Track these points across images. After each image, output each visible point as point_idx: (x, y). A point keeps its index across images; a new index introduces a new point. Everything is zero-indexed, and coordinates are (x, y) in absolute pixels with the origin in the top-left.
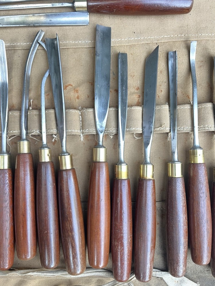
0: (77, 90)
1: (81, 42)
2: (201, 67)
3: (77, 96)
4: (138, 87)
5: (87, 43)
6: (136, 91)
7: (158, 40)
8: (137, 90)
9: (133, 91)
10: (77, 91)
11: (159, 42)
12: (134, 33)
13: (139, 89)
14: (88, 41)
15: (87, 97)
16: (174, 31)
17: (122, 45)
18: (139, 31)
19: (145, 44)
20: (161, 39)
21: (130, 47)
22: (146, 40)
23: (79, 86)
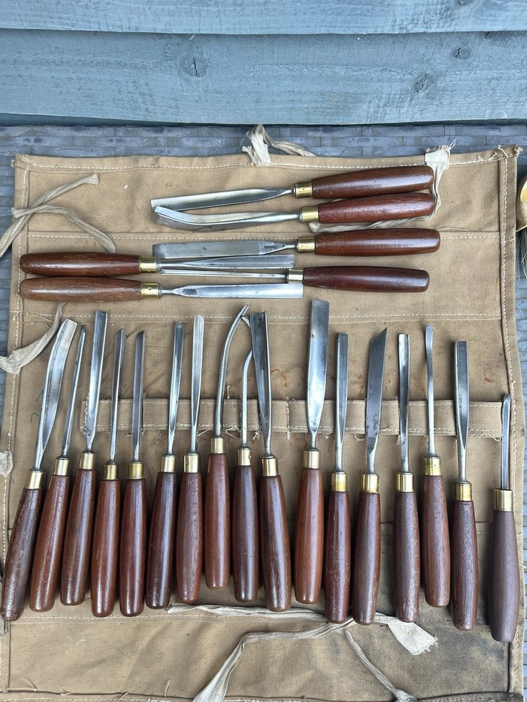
1: (291, 318)
2: (439, 353)
3: (284, 383)
5: (299, 319)
6: (358, 380)
7: (387, 319)
8: (360, 378)
9: (354, 380)
10: (285, 378)
12: (358, 309)
14: (300, 317)
16: (407, 309)
17: (343, 323)
18: (363, 307)
19: (370, 324)
20: (390, 318)
21: (352, 326)
22: (372, 318)
23: (288, 371)
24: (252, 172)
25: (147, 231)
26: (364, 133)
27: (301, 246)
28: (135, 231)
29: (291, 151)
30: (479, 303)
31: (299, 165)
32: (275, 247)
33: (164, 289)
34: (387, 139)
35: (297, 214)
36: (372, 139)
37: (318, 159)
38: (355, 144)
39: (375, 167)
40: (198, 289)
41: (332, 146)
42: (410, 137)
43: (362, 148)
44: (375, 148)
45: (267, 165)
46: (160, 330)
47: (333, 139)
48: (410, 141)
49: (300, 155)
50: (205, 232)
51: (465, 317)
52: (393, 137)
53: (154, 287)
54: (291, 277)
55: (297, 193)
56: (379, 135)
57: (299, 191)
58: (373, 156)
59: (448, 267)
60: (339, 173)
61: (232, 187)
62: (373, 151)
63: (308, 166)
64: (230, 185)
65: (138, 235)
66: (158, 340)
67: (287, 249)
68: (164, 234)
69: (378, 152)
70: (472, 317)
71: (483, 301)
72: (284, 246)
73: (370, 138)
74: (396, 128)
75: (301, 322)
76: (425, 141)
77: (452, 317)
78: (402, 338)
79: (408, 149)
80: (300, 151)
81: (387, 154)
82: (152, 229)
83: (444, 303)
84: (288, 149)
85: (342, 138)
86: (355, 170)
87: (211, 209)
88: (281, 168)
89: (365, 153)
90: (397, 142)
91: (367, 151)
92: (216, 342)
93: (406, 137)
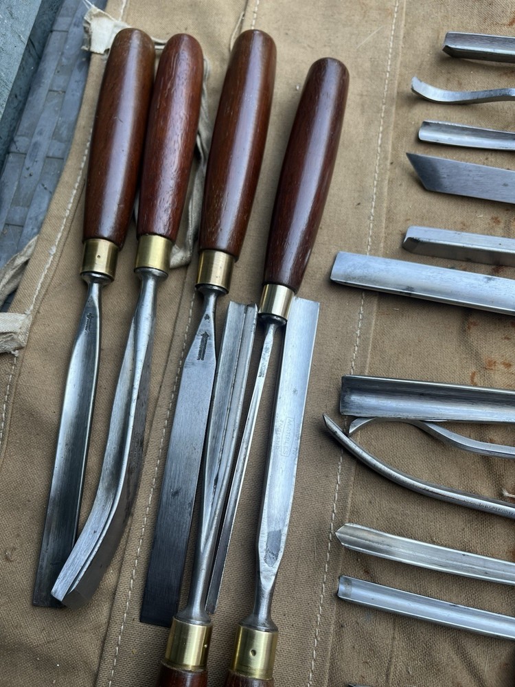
0: (490, 362)
1: (359, 331)
2: (460, 84)
3: (502, 367)
4: (492, 218)
5: (363, 316)
6: (502, 225)
7: (386, 158)
8: (499, 222)
9: (501, 231)
10: (492, 363)
11: (389, 156)
12: (359, 204)
13: (496, 218)
14: (359, 313)
15: (507, 341)
16: (369, 124)
17: (383, 235)
18: (356, 195)
19: (390, 189)
20: (384, 151)
21: (390, 219)
22: (380, 182)
23: (477, 354)
24: (32, 360)
25: (103, 630)
26: (22, 150)
27: (217, 279)
28: (96, 660)
29: (14, 277)
30: (374, 14)
31: (48, 266)
32: (206, 336)
33: (257, 612)
34: (45, 115)
35: (146, 279)
36: (37, 138)
37: (47, 229)
38: (37, 168)
39: (90, 138)
40: (269, 526)
41: (29, 207)
42: (53, 80)
43: (48, 157)
44: (56, 135)
45: (28, 322)
46: (348, 642)
47: (15, 202)
48: (61, 81)
49: (26, 263)
50: (137, 486)
51: (396, 37)
52: (44, 106)
53: (249, 640)
54: (277, 310)
55: (103, 271)
56: (33, 126)
57: (101, 266)
58: (69, 141)
59: (302, 50)
60: (83, 199)
61: (53, 409)
62: (60, 140)
63: (54, 250)
64: (49, 413)
65: (108, 656)
66: (373, 650)
67: (215, 313)
68: (121, 588)
69: (64, 132)
70: (398, 26)
71: (371, 8)
72: (208, 317)
73: (34, 140)
74: (29, 99)
75: (370, 313)
76: (68, 59)
77: (395, 57)
78: (425, 135)
79: (73, 85)
80: (20, 261)
81: (72, 118)
82: (99, 613)
83: (367, 65)
84: (8, 283)
85: (19, 187)
86: (86, 171)
87: (89, 464)
88: (42, 299)
89: (58, 154)
90: (55, 101)
91: (56, 149)
92: (394, 506)
93: (52, 85)
